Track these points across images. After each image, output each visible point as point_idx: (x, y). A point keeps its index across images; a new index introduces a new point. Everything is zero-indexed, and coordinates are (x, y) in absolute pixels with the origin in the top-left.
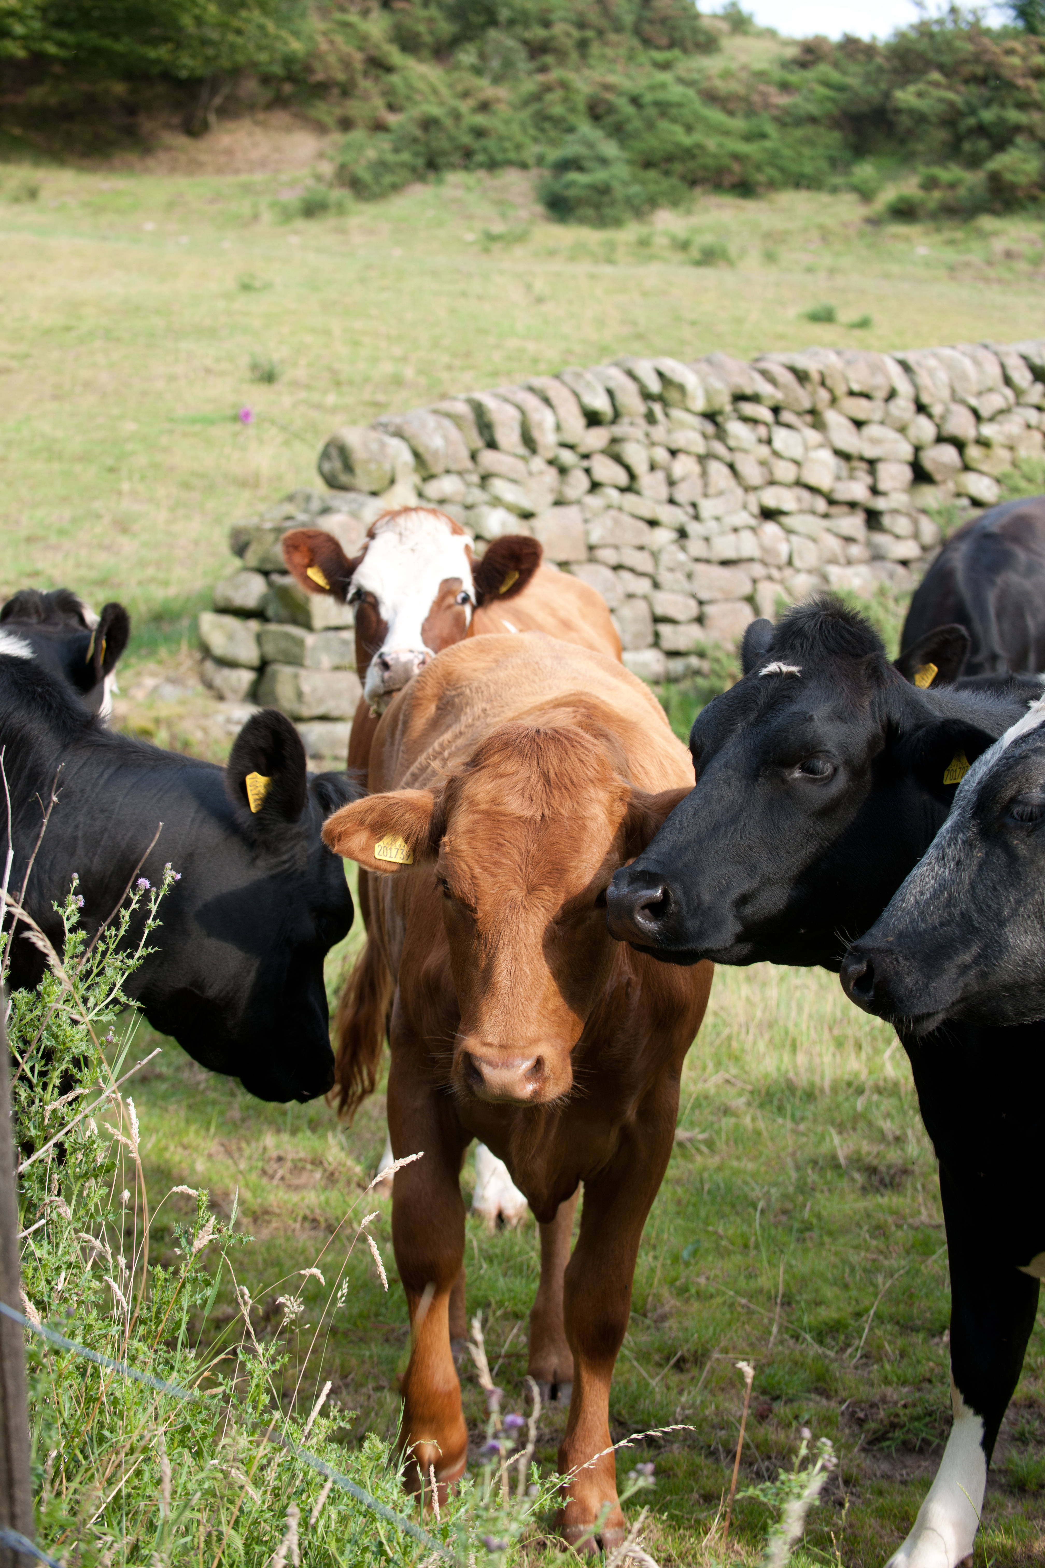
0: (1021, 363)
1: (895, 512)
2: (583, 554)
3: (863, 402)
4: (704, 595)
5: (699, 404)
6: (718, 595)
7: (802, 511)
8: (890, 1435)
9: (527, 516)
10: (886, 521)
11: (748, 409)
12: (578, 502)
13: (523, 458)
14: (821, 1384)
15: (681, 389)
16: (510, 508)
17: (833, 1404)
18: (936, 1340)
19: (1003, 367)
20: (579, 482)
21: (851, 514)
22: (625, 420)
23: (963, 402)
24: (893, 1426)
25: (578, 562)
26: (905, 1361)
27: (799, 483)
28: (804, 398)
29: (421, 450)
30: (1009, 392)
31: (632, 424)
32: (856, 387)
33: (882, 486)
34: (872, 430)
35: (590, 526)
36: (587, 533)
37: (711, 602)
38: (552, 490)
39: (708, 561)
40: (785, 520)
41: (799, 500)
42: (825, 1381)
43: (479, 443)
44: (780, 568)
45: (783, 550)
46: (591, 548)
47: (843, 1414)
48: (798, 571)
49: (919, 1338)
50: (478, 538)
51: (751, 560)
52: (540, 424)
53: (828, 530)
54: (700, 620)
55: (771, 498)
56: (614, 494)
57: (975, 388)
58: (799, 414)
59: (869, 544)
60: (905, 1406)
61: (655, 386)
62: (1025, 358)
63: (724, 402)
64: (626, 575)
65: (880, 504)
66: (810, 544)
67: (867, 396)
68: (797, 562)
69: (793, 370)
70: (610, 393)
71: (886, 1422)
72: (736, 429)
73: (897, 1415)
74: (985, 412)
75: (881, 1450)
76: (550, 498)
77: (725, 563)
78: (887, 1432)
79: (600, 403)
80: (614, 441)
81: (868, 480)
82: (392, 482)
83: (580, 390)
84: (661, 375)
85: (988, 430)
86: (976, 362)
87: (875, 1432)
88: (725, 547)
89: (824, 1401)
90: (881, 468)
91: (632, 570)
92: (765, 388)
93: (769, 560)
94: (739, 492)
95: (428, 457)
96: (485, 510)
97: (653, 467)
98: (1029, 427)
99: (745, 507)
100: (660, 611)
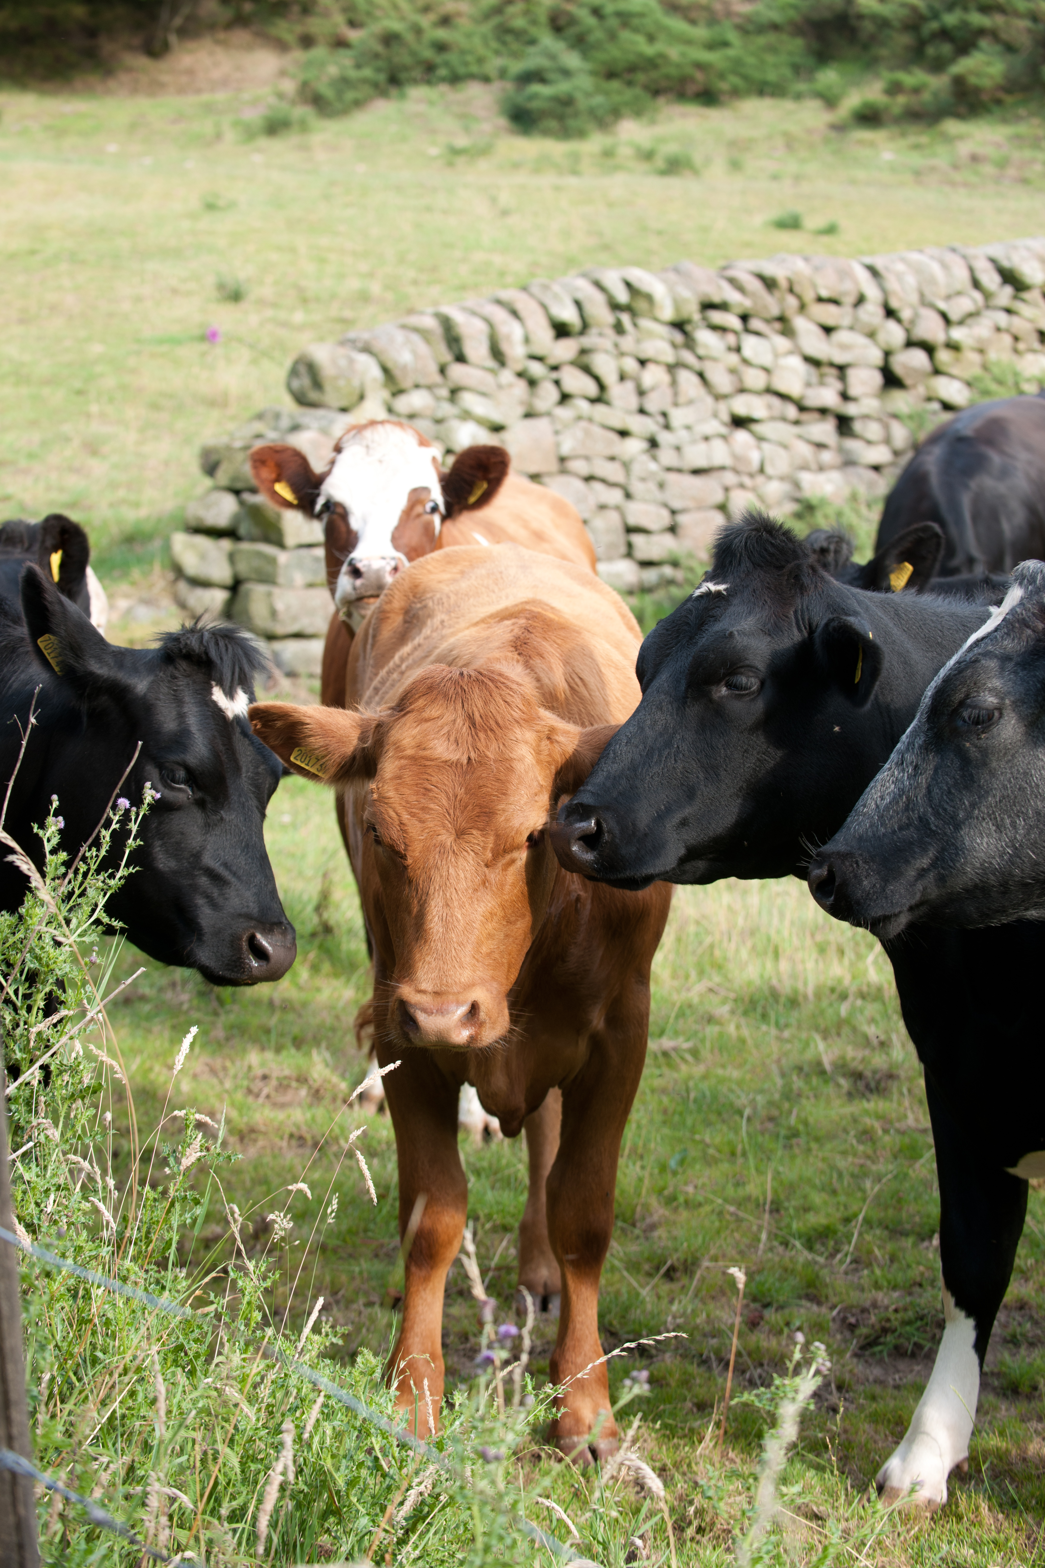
0: (989, 266)
1: (866, 417)
2: (554, 466)
3: (831, 308)
4: (676, 504)
5: (668, 313)
6: (689, 504)
7: (773, 419)
8: (882, 1340)
9: (497, 429)
10: (857, 426)
11: (717, 317)
12: (549, 414)
13: (491, 371)
14: (812, 1291)
15: (649, 298)
16: (481, 422)
17: (824, 1310)
18: (926, 1244)
19: (971, 270)
20: (548, 394)
21: (822, 420)
22: (593, 331)
23: (932, 306)
24: (885, 1331)
25: (550, 474)
26: (895, 1266)
27: (769, 391)
28: (772, 305)
29: (390, 365)
30: (977, 296)
31: (601, 335)
32: (824, 293)
33: (853, 391)
34: (842, 336)
35: (561, 438)
36: (558, 445)
37: (684, 511)
38: (522, 403)
39: (679, 471)
40: (756, 427)
41: (770, 407)
42: (816, 1287)
43: (447, 356)
44: (751, 475)
45: (755, 457)
46: (562, 460)
47: (834, 1319)
48: (770, 478)
49: (909, 1242)
50: (449, 451)
51: (722, 468)
52: (508, 337)
53: (800, 437)
54: (673, 529)
55: (742, 406)
56: (584, 406)
57: (943, 291)
58: (768, 321)
59: (841, 450)
60: (896, 1311)
61: (622, 296)
62: (993, 261)
63: (692, 311)
64: (597, 486)
65: (851, 409)
66: (781, 452)
67: (835, 302)
68: (769, 470)
69: (761, 278)
70: (578, 304)
71: (877, 1327)
72: (705, 337)
73: (888, 1320)
74: (954, 316)
75: (873, 1355)
76: (520, 410)
77: (696, 472)
78: (878, 1337)
79: (568, 315)
80: (584, 352)
81: (838, 386)
82: (362, 397)
83: (548, 301)
84: (628, 285)
85: (957, 334)
86: (945, 266)
87: (866, 1337)
88: (697, 456)
89: (815, 1308)
90: (852, 374)
91: (603, 481)
92: (733, 296)
93: (741, 467)
94: (709, 400)
95: (397, 372)
96: (455, 424)
97: (622, 378)
98: (998, 329)
99: (715, 415)
100: (632, 521)
